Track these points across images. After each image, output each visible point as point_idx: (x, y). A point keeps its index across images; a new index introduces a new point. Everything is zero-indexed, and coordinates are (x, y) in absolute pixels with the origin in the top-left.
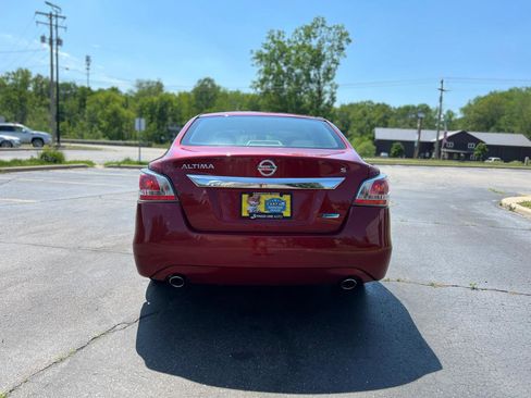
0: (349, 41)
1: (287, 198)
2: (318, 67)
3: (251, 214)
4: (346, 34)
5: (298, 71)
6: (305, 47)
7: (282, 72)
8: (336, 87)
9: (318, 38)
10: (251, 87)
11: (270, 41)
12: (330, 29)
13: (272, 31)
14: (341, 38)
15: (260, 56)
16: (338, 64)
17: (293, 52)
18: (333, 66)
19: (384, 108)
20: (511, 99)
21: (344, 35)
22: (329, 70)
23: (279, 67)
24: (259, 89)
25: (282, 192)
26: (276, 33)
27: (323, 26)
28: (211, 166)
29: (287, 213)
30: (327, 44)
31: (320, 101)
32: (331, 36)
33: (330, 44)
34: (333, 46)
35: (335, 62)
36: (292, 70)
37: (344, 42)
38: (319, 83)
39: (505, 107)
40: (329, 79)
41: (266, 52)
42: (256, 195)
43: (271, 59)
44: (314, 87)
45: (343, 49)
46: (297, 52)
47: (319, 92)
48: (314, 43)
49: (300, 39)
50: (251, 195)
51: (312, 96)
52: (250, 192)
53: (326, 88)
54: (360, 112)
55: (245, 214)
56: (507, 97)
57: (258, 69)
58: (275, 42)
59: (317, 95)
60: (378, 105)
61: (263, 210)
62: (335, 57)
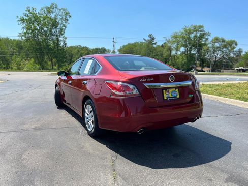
0: (70, 17)
1: (177, 90)
2: (56, 28)
3: (167, 98)
4: (68, 13)
5: (46, 29)
6: (48, 17)
7: (37, 29)
8: (66, 38)
9: (54, 14)
10: (18, 36)
11: (28, 12)
12: (60, 10)
13: (29, 7)
14: (66, 15)
15: (22, 20)
16: (66, 27)
17: (41, 19)
18: (63, 28)
19: (87, 49)
20: (136, 46)
21: (67, 14)
22: (62, 30)
23: (35, 27)
24: (24, 38)
25: (176, 88)
26: (31, 9)
27: (56, 8)
28: (153, 79)
29: (178, 96)
30: (59, 17)
31: (58, 45)
32: (61, 13)
33: (61, 17)
34: (62, 18)
35: (64, 26)
36: (42, 29)
37: (68, 17)
38: (57, 36)
39: (134, 50)
40: (62, 34)
41: (25, 18)
42: (168, 90)
43: (30, 22)
44: (54, 37)
45: (67, 20)
46: (44, 19)
47: (58, 40)
48: (53, 16)
49: (45, 13)
50: (166, 90)
51: (54, 42)
52: (166, 89)
53: (61, 38)
54: (76, 50)
55: (165, 98)
56: (134, 46)
57: (22, 27)
58: (31, 13)
59: (56, 42)
60: (84, 47)
61: (171, 96)
62: (64, 24)
